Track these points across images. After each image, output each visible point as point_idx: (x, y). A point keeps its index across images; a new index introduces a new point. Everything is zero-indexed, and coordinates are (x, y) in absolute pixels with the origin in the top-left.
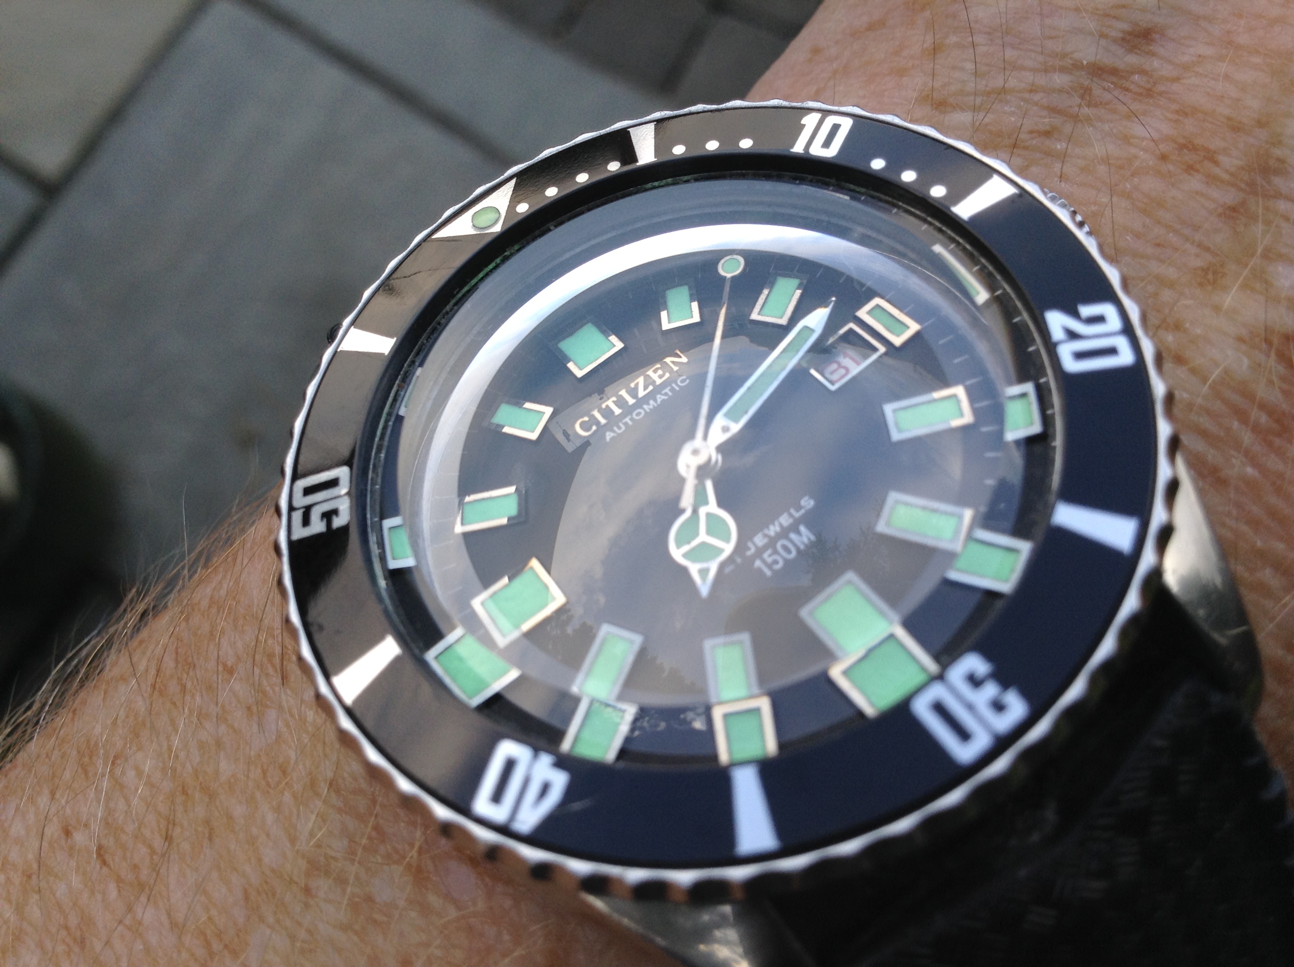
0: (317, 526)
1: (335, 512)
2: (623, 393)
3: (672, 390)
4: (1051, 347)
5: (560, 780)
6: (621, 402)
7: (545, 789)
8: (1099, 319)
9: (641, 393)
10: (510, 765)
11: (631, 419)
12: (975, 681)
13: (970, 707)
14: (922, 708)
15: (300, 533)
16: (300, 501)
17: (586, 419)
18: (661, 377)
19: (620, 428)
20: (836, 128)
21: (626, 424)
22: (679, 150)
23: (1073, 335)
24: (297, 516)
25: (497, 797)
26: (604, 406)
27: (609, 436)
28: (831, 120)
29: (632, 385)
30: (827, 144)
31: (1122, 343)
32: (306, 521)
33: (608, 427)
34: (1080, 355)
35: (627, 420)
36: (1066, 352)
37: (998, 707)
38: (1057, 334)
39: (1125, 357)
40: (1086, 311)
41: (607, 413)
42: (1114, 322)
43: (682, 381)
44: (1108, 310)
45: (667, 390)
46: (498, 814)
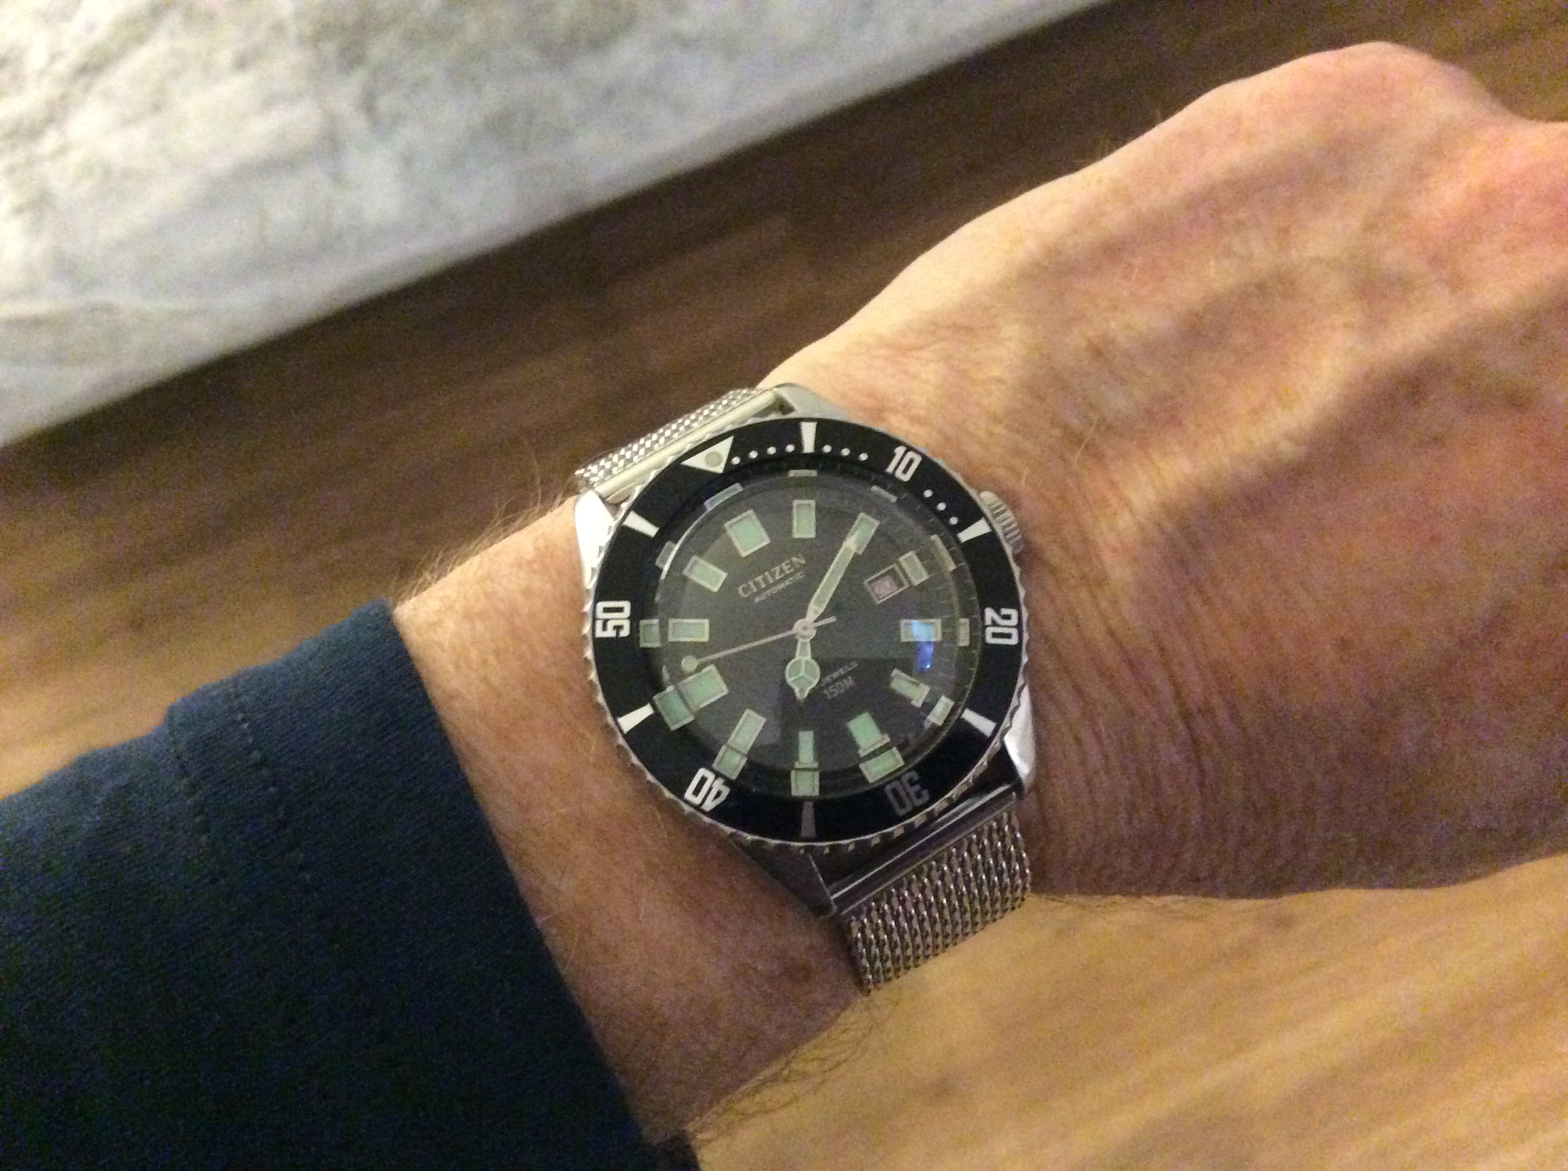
0: (610, 633)
1: (621, 627)
2: (767, 574)
4: (984, 627)
5: (726, 791)
7: (719, 794)
8: (1008, 617)
9: (778, 578)
10: (703, 780)
11: (771, 593)
12: (912, 783)
13: (908, 794)
14: (888, 790)
15: (600, 634)
16: (601, 615)
17: (745, 586)
18: (788, 569)
19: (763, 597)
20: (911, 461)
21: (768, 594)
22: (827, 449)
23: (994, 624)
24: (599, 624)
25: (696, 792)
26: (756, 580)
28: (911, 455)
29: (772, 571)
30: (905, 472)
31: (1014, 632)
32: (604, 628)
33: (757, 595)
34: (995, 635)
35: (768, 592)
36: (990, 631)
37: (919, 795)
38: (988, 622)
39: (1013, 641)
40: (1005, 611)
41: (756, 584)
42: (1014, 621)
43: (800, 576)
44: (1013, 613)
45: (791, 578)
46: (697, 800)
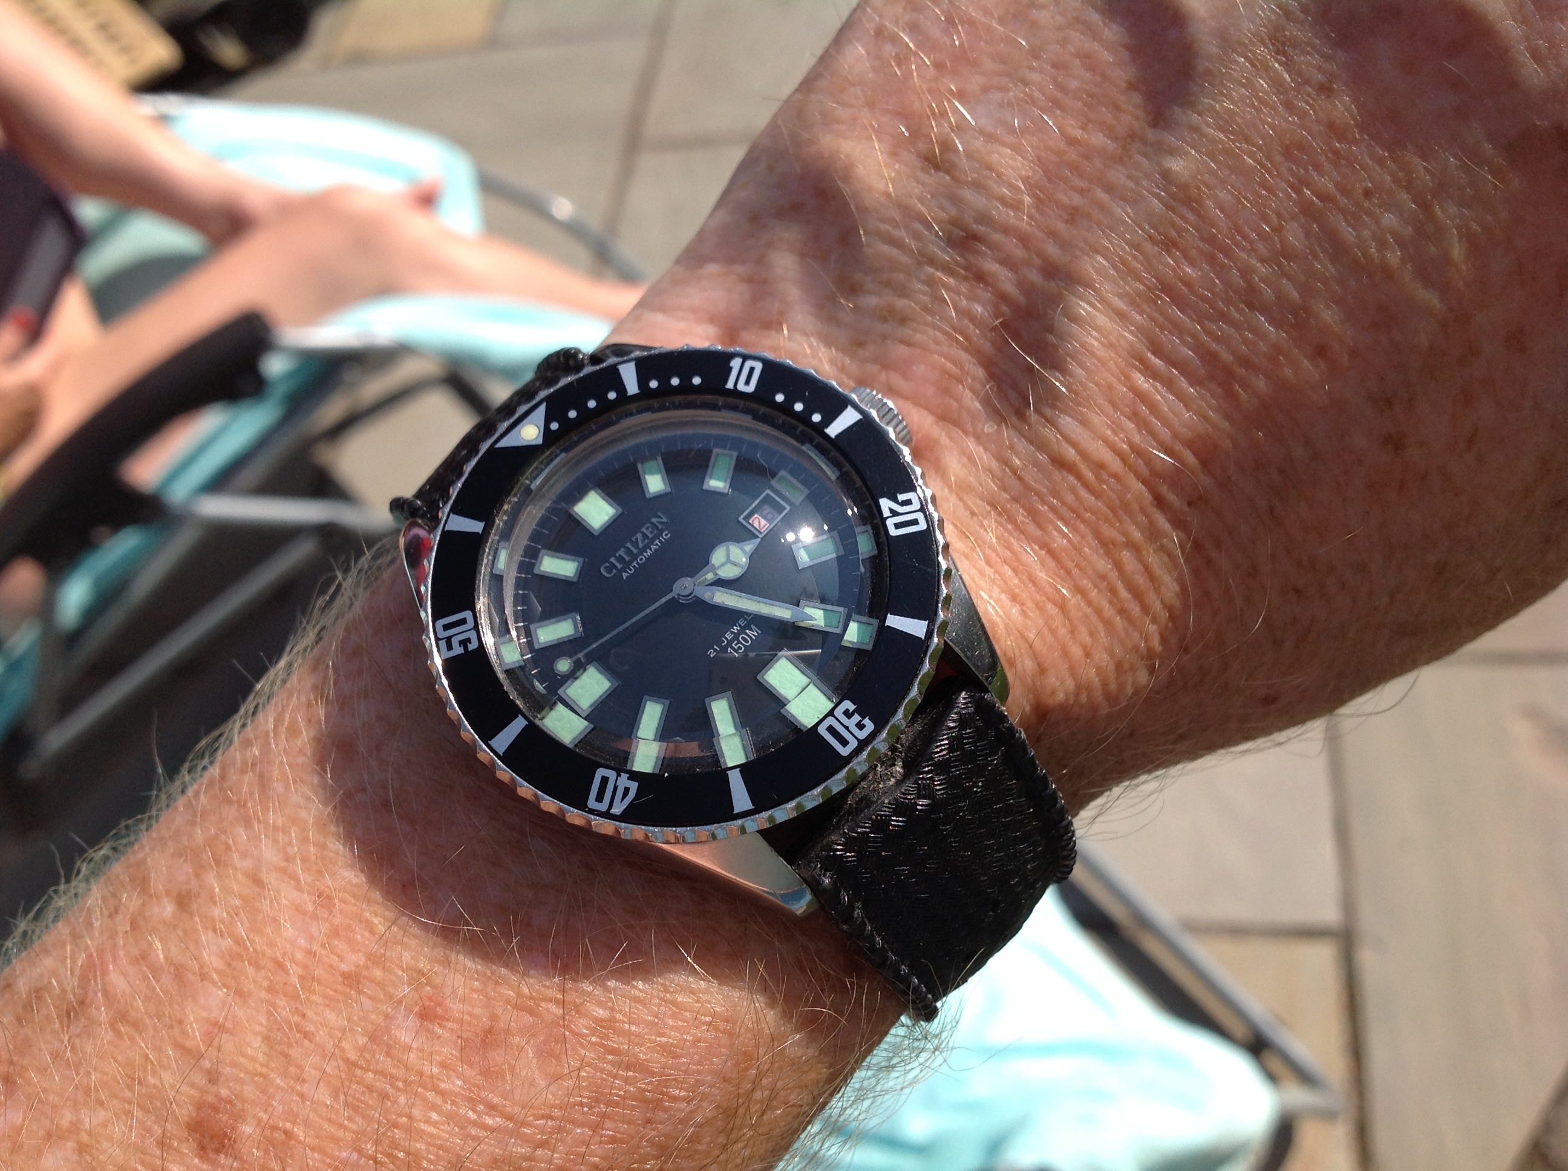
0: (458, 650)
1: (469, 640)
2: (628, 545)
3: (660, 541)
4: (884, 520)
5: (634, 786)
6: (629, 552)
7: (626, 793)
8: (908, 502)
10: (605, 780)
11: (638, 563)
12: (848, 714)
13: (847, 728)
14: (822, 730)
15: (447, 654)
16: (442, 634)
17: (607, 564)
18: (651, 532)
19: (631, 570)
21: (634, 567)
22: (654, 384)
23: (894, 513)
24: (443, 643)
25: (600, 798)
26: (617, 555)
27: (625, 575)
28: (749, 364)
29: (634, 539)
31: (920, 516)
32: (450, 647)
33: (623, 570)
34: (897, 526)
35: (635, 564)
36: (890, 523)
37: (860, 726)
38: (886, 513)
39: (922, 526)
40: (901, 497)
41: (621, 559)
42: (916, 505)
43: (666, 535)
44: (912, 496)
45: (657, 542)
46: (603, 807)
